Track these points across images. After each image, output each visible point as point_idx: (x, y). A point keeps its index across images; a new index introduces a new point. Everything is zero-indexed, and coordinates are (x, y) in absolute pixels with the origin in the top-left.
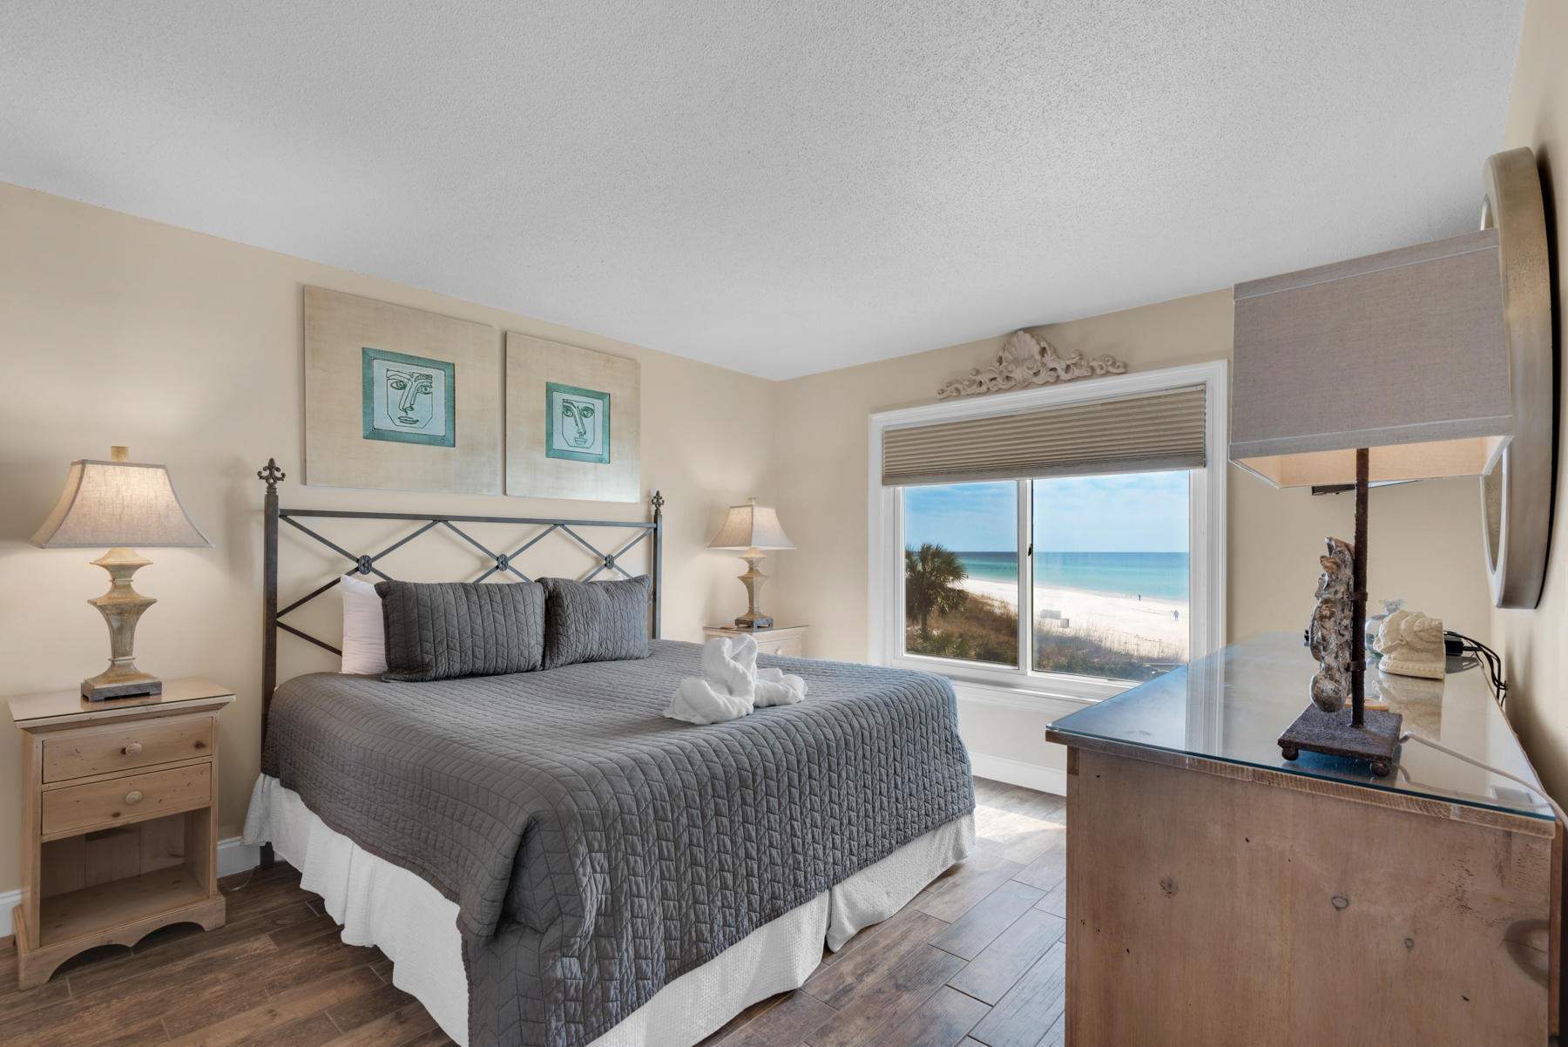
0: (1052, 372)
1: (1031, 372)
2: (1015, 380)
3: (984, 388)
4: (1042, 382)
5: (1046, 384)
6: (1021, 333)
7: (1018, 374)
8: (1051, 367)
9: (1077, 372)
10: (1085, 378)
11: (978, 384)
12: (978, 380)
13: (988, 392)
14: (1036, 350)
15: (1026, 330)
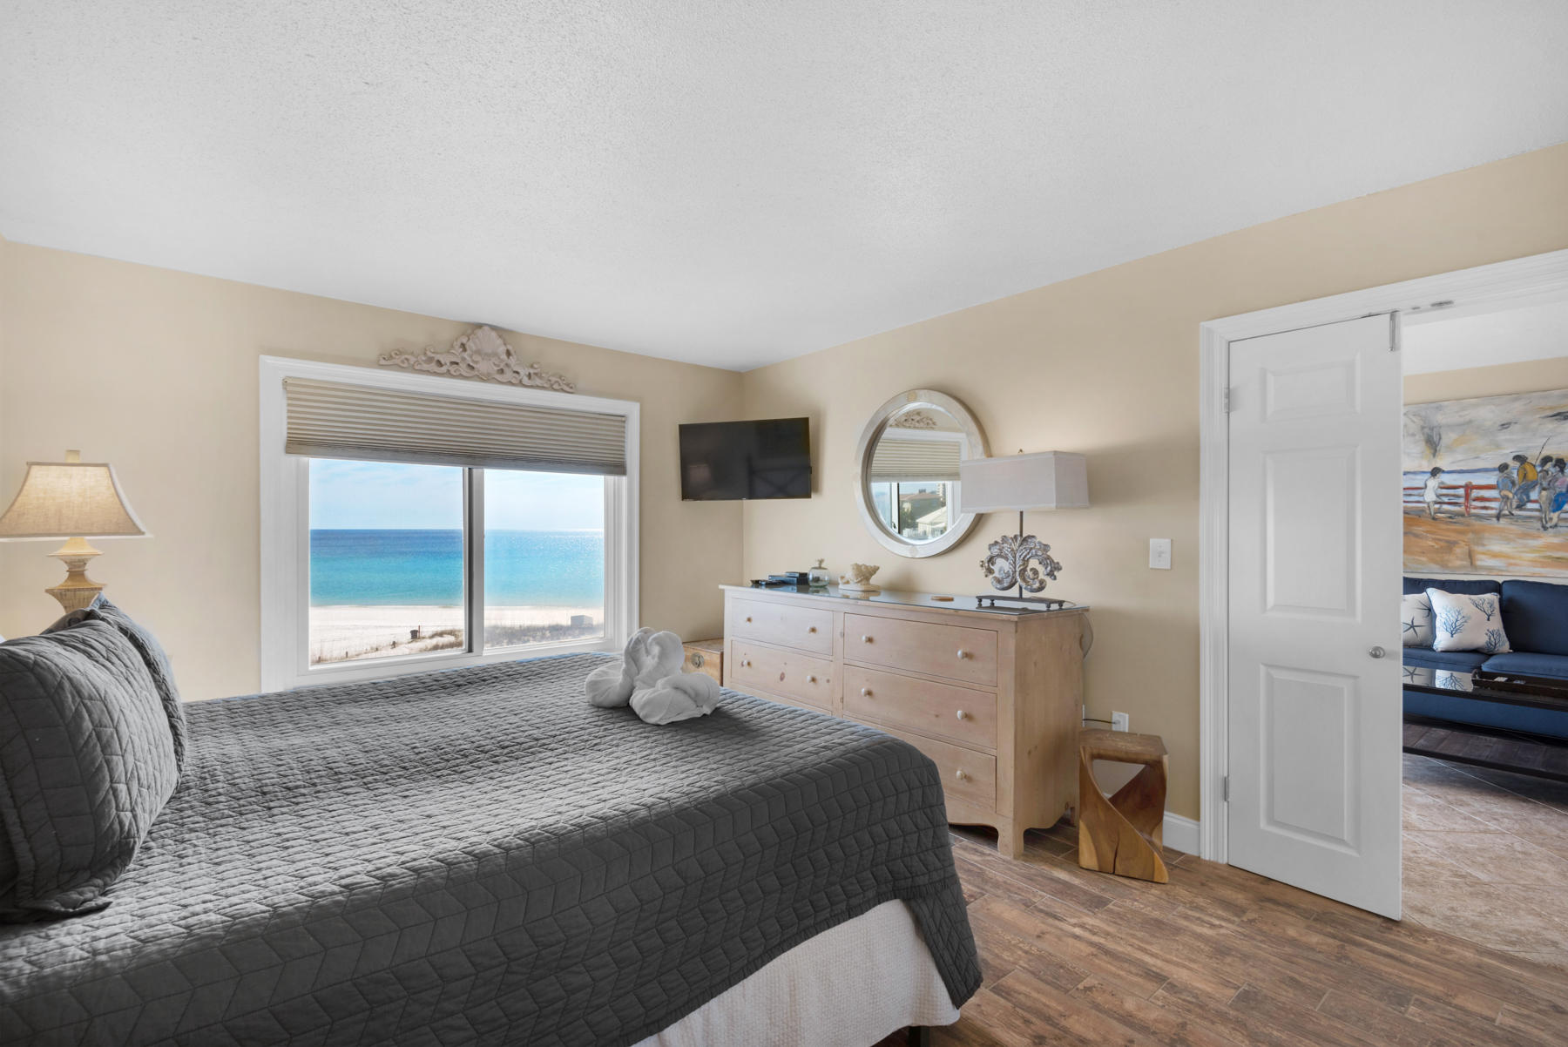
0: (516, 375)
1: (496, 368)
2: (478, 371)
3: (444, 369)
4: (505, 381)
5: (510, 383)
6: (486, 328)
7: (483, 366)
8: (515, 369)
9: (538, 382)
10: (543, 388)
11: (434, 364)
12: (436, 359)
13: (448, 374)
14: (502, 349)
15: (494, 328)
